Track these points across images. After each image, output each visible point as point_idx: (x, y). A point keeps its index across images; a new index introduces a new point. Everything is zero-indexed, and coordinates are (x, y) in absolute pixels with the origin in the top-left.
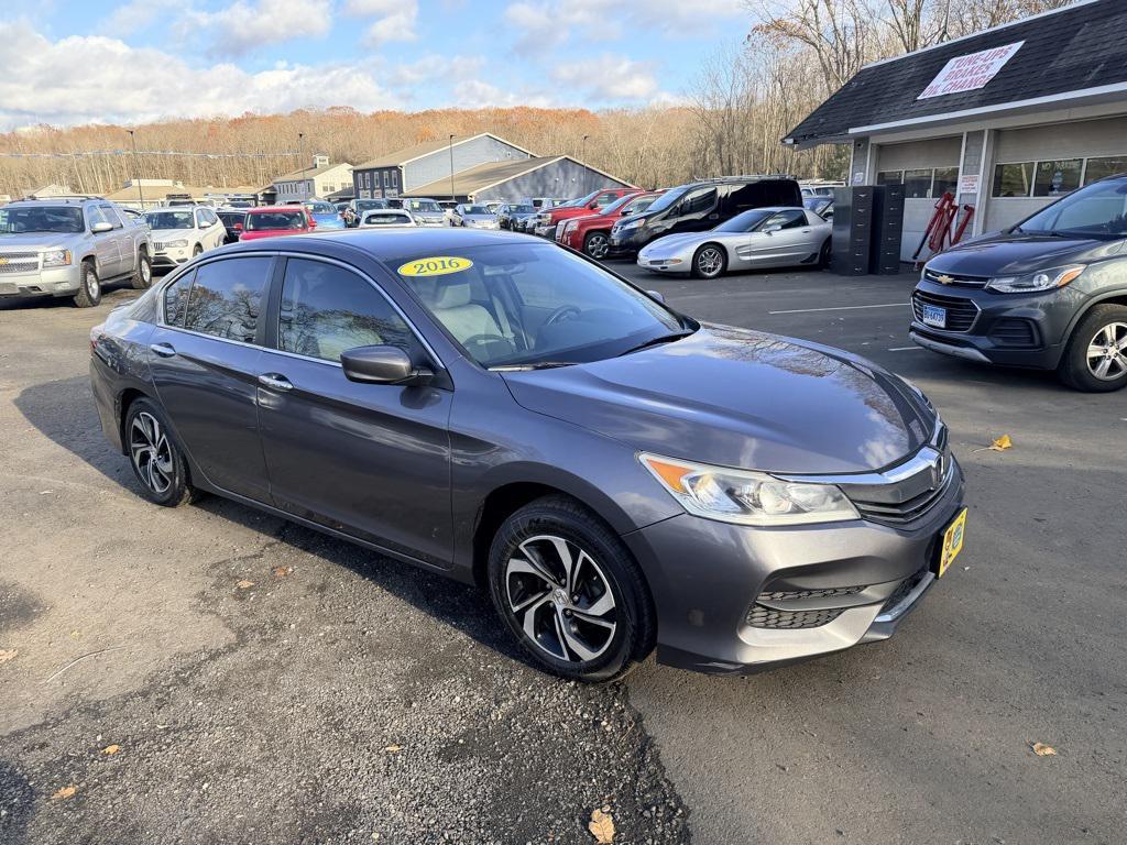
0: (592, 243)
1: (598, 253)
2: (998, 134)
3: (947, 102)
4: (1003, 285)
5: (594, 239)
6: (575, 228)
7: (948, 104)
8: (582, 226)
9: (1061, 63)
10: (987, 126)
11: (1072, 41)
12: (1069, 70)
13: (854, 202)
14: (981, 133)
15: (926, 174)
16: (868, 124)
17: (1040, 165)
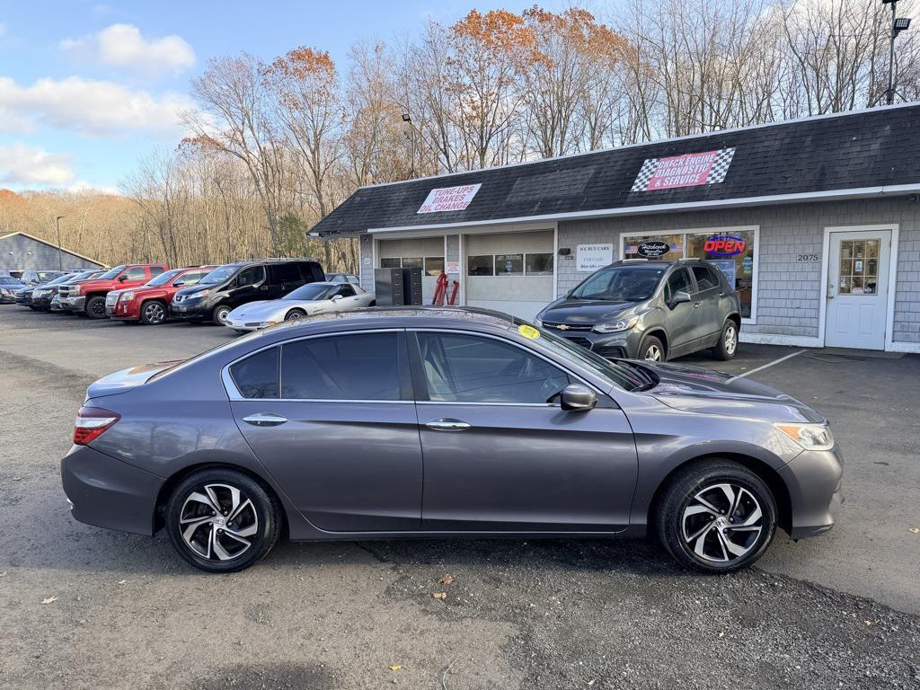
0: (149, 311)
1: (155, 319)
2: (467, 238)
3: (439, 217)
4: (601, 328)
5: (150, 307)
6: (131, 298)
7: (444, 218)
8: (137, 296)
9: (512, 198)
10: (460, 233)
11: (515, 187)
12: (521, 204)
13: (392, 279)
14: (457, 236)
15: (418, 260)
16: (384, 227)
17: (497, 257)
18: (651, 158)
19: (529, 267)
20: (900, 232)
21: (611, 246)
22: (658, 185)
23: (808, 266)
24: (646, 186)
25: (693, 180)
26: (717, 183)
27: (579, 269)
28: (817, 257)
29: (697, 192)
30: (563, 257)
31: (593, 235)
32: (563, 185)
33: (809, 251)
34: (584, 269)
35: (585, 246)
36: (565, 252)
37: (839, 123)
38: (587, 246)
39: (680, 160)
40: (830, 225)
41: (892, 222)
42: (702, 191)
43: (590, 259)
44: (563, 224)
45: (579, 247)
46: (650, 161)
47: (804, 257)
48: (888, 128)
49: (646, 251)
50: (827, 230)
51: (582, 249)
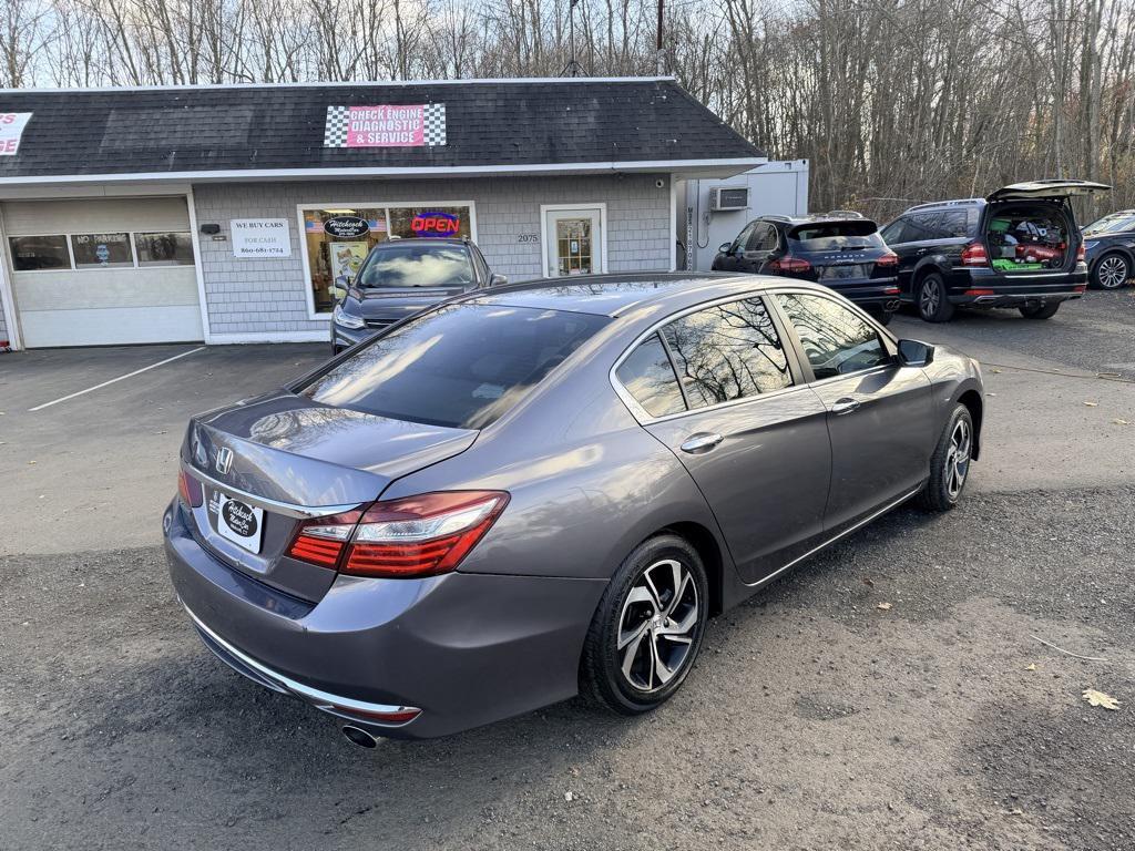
11: (109, 124)
12: (138, 152)
17: (74, 238)
18: (336, 105)
19: (144, 254)
20: (608, 210)
21: (285, 222)
22: (360, 141)
23: (528, 248)
24: (344, 141)
25: (408, 140)
26: (438, 145)
27: (238, 254)
28: (536, 238)
29: (417, 155)
30: (209, 237)
31: (255, 205)
32: (203, 129)
33: (528, 231)
34: (246, 255)
35: (244, 221)
36: (210, 230)
37: (547, 90)
38: (248, 221)
39: (380, 111)
40: (545, 203)
41: (600, 201)
42: (424, 154)
43: (255, 240)
44: (200, 188)
45: (234, 223)
46: (337, 109)
47: (523, 238)
48: (595, 101)
49: (337, 230)
50: (544, 208)
51: (239, 226)
